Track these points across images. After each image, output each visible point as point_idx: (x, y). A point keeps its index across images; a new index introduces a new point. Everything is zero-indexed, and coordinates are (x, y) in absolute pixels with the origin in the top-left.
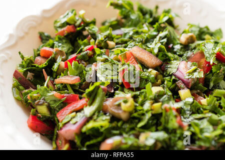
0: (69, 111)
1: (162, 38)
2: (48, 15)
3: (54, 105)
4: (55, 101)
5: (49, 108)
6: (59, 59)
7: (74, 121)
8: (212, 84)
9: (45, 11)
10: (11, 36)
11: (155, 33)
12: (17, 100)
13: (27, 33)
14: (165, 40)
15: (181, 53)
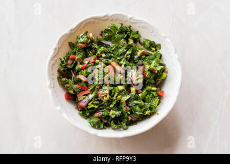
0: (83, 95)
1: (128, 55)
2: (73, 32)
3: (76, 90)
4: (76, 89)
5: (74, 91)
6: (78, 64)
7: (84, 101)
8: (147, 83)
9: (71, 30)
10: (55, 49)
11: (125, 51)
12: (60, 84)
13: (63, 44)
14: (129, 56)
15: (137, 61)
